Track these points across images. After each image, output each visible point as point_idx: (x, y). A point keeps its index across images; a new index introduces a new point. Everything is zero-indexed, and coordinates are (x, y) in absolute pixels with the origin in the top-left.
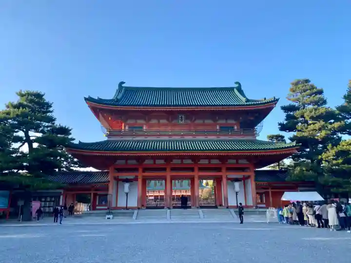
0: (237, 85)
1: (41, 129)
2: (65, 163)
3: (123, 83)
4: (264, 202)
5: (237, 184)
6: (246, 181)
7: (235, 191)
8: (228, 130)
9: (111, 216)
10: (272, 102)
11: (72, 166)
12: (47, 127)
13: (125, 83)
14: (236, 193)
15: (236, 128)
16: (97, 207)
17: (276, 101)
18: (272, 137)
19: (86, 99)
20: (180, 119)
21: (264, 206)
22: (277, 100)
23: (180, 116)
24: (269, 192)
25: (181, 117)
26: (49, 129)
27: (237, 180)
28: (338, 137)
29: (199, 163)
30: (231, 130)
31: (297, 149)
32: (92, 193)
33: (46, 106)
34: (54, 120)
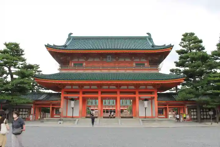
0: (148, 35)
1: (17, 66)
2: (36, 87)
3: (72, 34)
4: (164, 114)
5: (146, 102)
6: (152, 100)
9: (61, 122)
11: (40, 89)
12: (22, 64)
14: (145, 108)
15: (146, 64)
16: (55, 116)
17: (171, 47)
18: (172, 71)
19: (46, 46)
20: (108, 58)
21: (164, 116)
22: (173, 46)
23: (108, 57)
25: (109, 57)
26: (22, 66)
27: (146, 100)
28: (214, 71)
29: (120, 88)
31: (184, 80)
32: (51, 107)
33: (21, 51)
34: (26, 60)
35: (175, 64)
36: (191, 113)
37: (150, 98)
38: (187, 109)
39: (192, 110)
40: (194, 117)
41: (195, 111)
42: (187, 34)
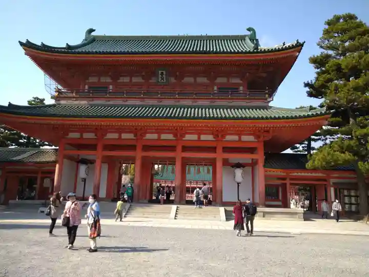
0: (249, 33)
3: (92, 30)
4: (280, 198)
5: (239, 172)
7: (236, 182)
8: (228, 91)
10: (293, 47)
13: (94, 30)
14: (238, 183)
15: (241, 88)
17: (299, 46)
20: (160, 76)
21: (280, 203)
22: (302, 45)
23: (160, 72)
24: (286, 184)
25: (162, 74)
27: (238, 166)
29: (184, 139)
30: (231, 92)
35: (307, 89)
36: (344, 199)
37: (250, 162)
38: (332, 190)
39: (346, 193)
40: (350, 207)
41: (353, 193)
42: (337, 19)
